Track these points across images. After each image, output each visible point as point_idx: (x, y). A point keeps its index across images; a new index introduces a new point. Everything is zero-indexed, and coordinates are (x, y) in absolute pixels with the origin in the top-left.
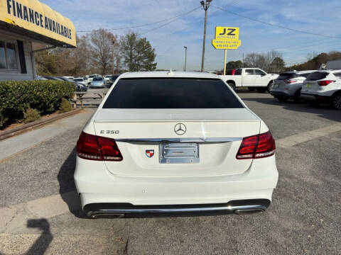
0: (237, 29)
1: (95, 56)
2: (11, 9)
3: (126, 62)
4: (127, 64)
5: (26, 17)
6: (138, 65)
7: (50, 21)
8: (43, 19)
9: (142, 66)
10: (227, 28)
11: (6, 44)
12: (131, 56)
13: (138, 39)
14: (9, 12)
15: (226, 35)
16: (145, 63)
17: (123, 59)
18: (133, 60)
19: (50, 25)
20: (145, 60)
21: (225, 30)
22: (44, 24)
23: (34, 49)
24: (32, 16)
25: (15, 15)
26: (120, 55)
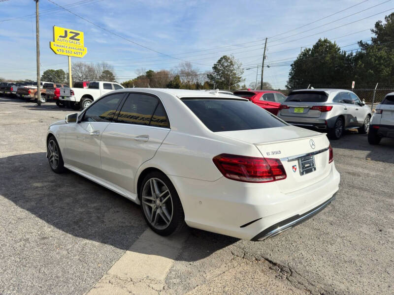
0: (82, 34)
10: (69, 31)
15: (68, 38)
21: (66, 32)
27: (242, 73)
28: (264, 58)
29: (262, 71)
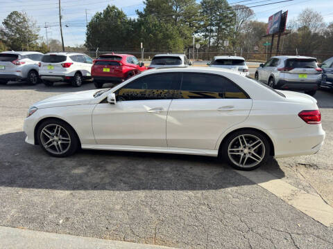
27: (39, 30)
28: (61, 18)
29: (61, 30)
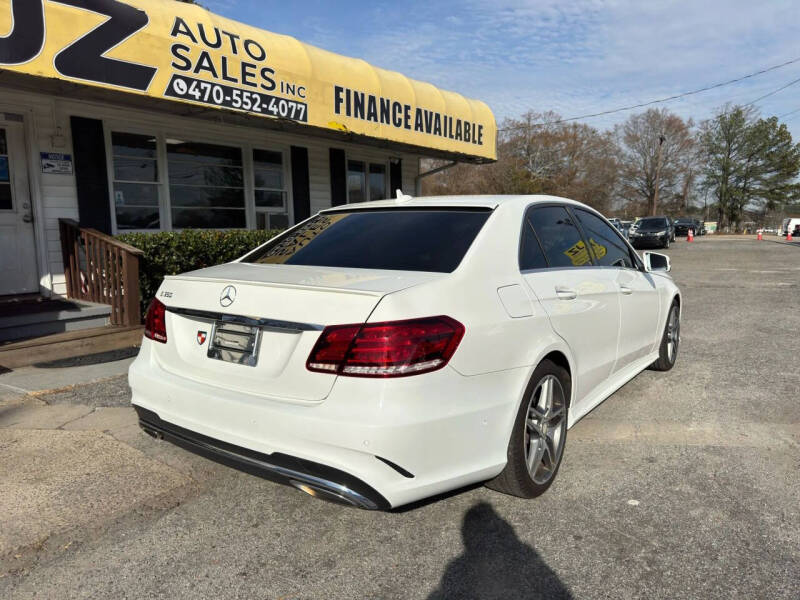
1: (632, 175)
2: (343, 106)
3: (707, 184)
4: (712, 189)
5: (372, 115)
6: (745, 189)
7: (430, 115)
8: (412, 113)
9: (755, 192)
11: (368, 166)
12: (725, 169)
13: (750, 121)
14: (337, 111)
16: (766, 183)
17: (700, 179)
18: (732, 179)
19: (428, 121)
20: (767, 176)
22: (412, 122)
23: (422, 172)
24: (385, 111)
25: (349, 113)
26: (696, 168)
